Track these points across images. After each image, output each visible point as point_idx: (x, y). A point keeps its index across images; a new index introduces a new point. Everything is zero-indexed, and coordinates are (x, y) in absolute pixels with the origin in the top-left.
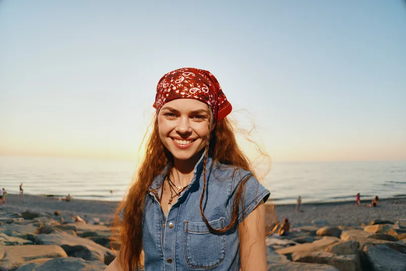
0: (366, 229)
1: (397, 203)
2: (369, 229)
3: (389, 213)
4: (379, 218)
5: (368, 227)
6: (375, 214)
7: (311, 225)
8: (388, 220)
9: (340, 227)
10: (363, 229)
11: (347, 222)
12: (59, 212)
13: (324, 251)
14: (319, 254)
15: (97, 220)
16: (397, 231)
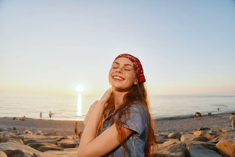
0: (195, 133)
1: (213, 117)
2: (196, 133)
3: (208, 123)
4: (203, 126)
5: (196, 132)
6: (201, 124)
7: (165, 131)
8: (208, 127)
9: (181, 133)
10: (193, 134)
11: (185, 129)
12: (16, 128)
13: (165, 150)
14: (162, 152)
15: (40, 132)
16: (211, 134)
